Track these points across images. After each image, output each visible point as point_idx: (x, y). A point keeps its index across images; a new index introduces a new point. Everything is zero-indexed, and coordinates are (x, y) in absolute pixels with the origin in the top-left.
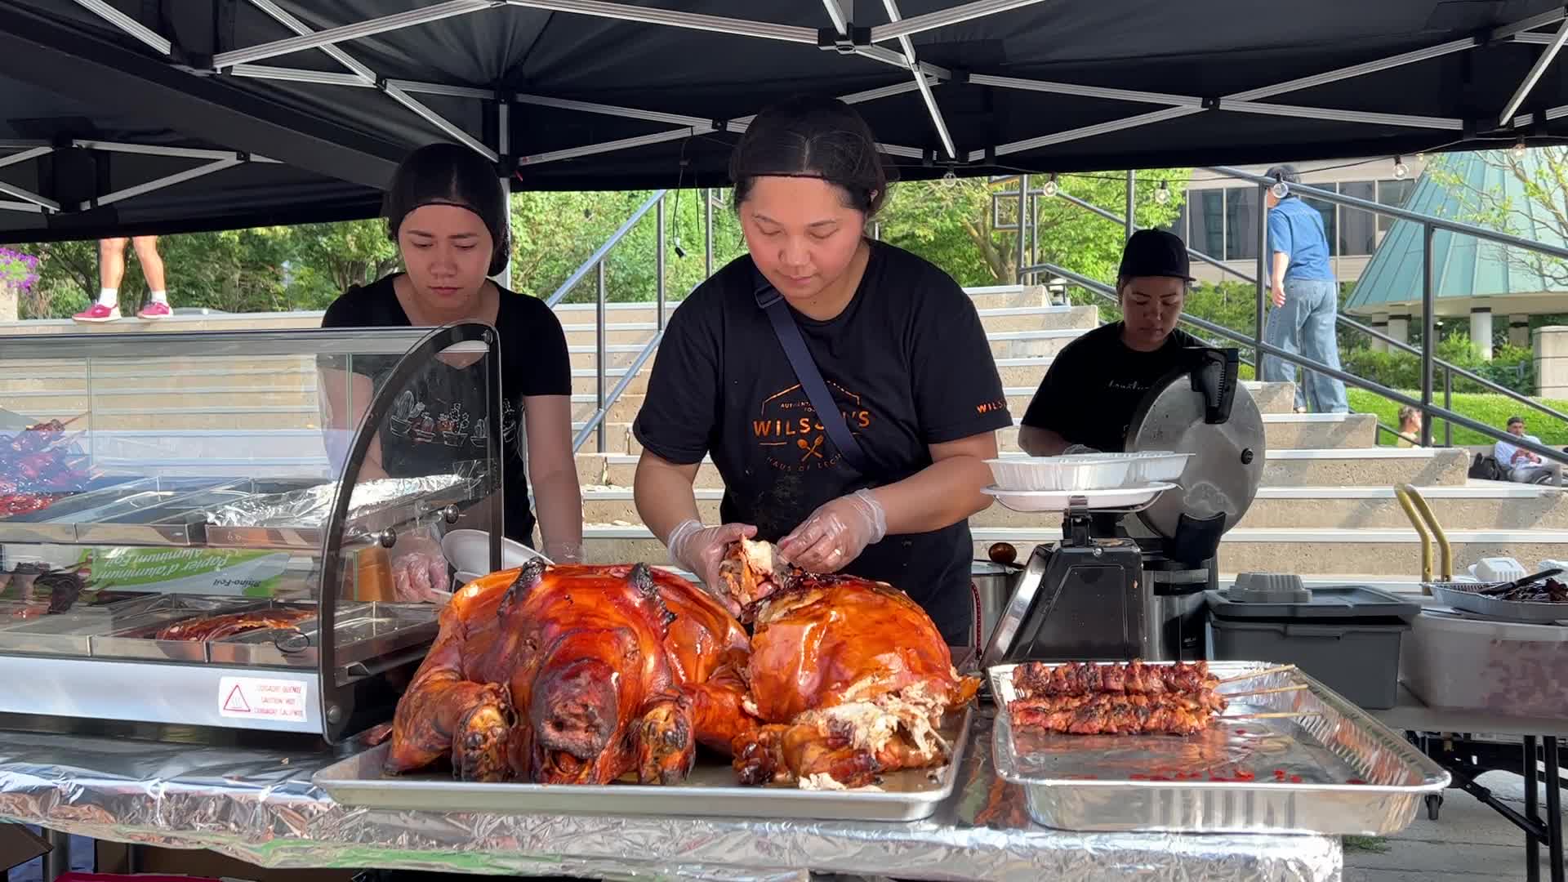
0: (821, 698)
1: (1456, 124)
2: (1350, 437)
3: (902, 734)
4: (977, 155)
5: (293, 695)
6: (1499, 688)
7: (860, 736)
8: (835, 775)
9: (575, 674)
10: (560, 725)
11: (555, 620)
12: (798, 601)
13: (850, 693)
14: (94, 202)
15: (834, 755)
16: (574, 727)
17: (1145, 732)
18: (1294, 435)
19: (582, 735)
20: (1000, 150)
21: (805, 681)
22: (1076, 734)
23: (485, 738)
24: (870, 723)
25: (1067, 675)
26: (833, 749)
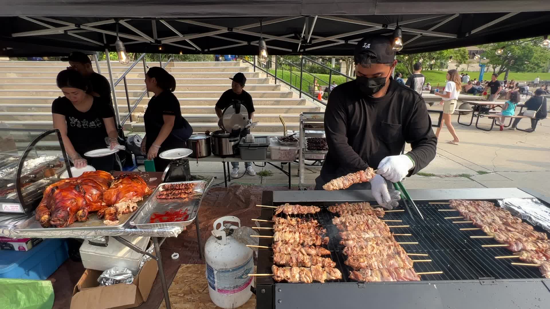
0: (116, 202)
1: (291, 50)
2: (289, 96)
3: (128, 207)
4: (206, 50)
5: (17, 207)
6: (280, 156)
7: (119, 210)
8: (110, 220)
9: (59, 211)
10: (54, 221)
11: (58, 199)
12: (117, 182)
13: (121, 201)
14: (6, 48)
15: (110, 217)
16: (56, 221)
17: (177, 198)
18: (280, 95)
19: (59, 222)
20: (211, 49)
21: (114, 198)
22: (167, 199)
23: (44, 221)
24: (121, 207)
25: (170, 187)
26: (111, 215)
